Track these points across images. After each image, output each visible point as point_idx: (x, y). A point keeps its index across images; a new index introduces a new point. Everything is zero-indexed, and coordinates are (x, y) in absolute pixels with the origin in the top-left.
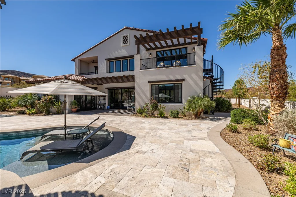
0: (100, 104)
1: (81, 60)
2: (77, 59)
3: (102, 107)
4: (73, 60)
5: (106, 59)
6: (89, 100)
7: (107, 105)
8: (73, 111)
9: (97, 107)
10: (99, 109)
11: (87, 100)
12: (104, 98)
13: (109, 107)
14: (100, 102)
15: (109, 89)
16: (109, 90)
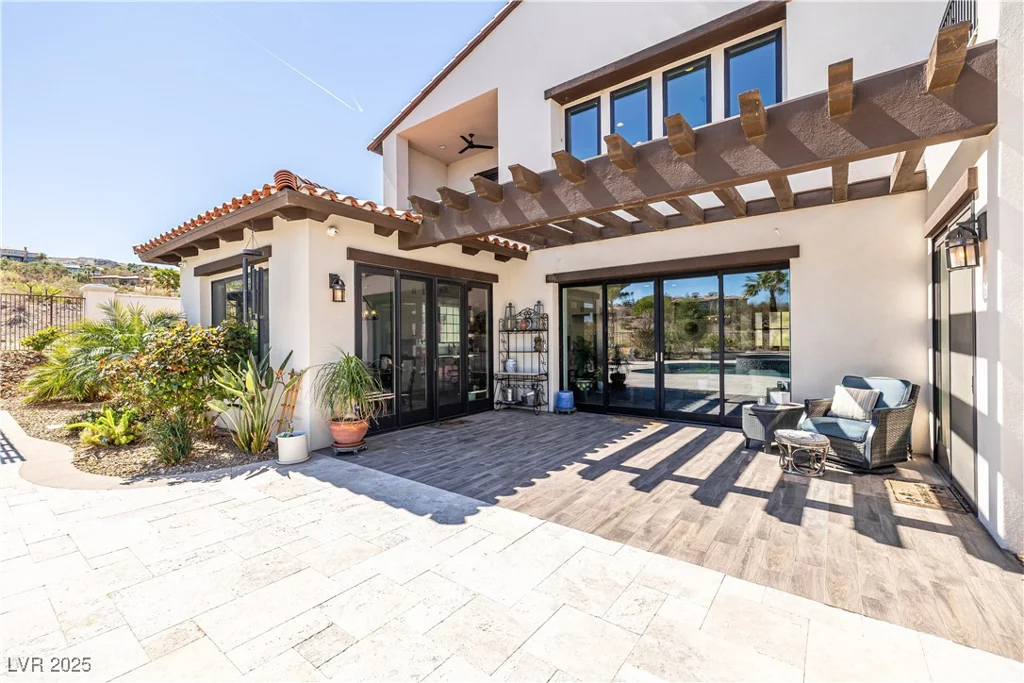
0: (508, 378)
1: (411, 145)
2: (392, 138)
3: (524, 399)
4: (377, 147)
5: (548, 95)
6: (450, 350)
7: (553, 386)
8: (339, 438)
9: (498, 396)
10: (509, 407)
11: (440, 351)
12: (538, 341)
13: (568, 395)
14: (510, 363)
15: (568, 279)
16: (565, 290)
